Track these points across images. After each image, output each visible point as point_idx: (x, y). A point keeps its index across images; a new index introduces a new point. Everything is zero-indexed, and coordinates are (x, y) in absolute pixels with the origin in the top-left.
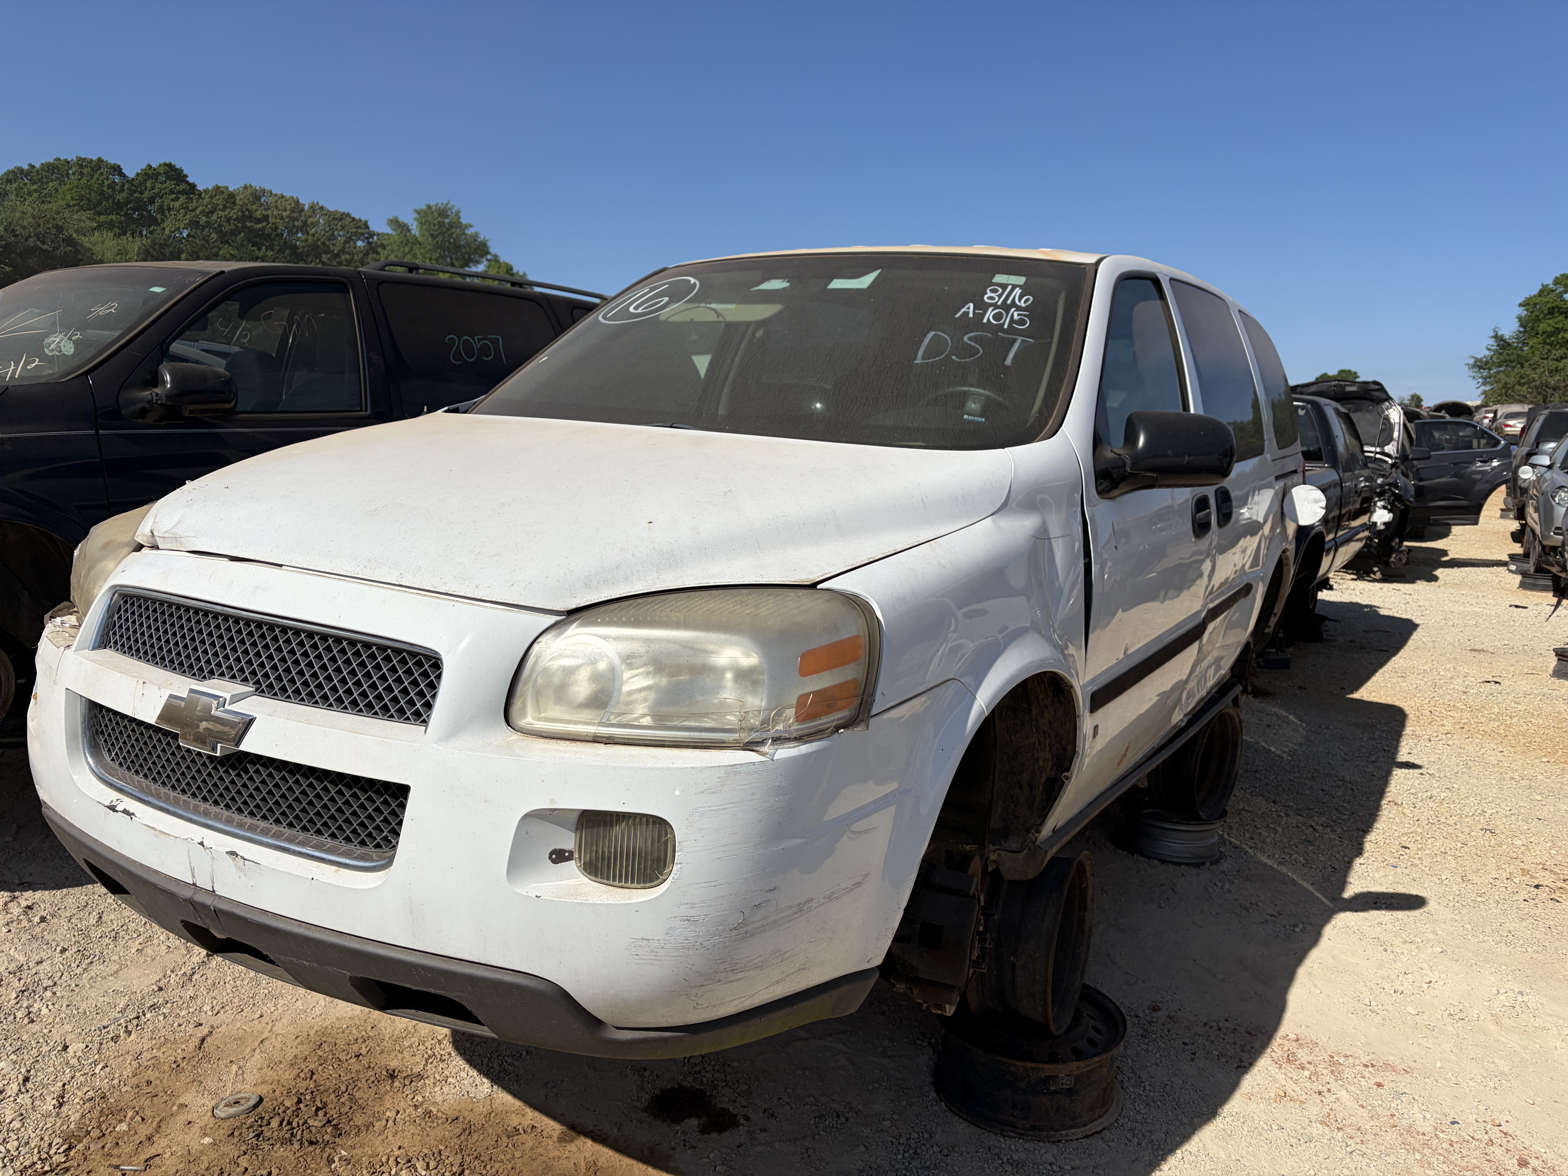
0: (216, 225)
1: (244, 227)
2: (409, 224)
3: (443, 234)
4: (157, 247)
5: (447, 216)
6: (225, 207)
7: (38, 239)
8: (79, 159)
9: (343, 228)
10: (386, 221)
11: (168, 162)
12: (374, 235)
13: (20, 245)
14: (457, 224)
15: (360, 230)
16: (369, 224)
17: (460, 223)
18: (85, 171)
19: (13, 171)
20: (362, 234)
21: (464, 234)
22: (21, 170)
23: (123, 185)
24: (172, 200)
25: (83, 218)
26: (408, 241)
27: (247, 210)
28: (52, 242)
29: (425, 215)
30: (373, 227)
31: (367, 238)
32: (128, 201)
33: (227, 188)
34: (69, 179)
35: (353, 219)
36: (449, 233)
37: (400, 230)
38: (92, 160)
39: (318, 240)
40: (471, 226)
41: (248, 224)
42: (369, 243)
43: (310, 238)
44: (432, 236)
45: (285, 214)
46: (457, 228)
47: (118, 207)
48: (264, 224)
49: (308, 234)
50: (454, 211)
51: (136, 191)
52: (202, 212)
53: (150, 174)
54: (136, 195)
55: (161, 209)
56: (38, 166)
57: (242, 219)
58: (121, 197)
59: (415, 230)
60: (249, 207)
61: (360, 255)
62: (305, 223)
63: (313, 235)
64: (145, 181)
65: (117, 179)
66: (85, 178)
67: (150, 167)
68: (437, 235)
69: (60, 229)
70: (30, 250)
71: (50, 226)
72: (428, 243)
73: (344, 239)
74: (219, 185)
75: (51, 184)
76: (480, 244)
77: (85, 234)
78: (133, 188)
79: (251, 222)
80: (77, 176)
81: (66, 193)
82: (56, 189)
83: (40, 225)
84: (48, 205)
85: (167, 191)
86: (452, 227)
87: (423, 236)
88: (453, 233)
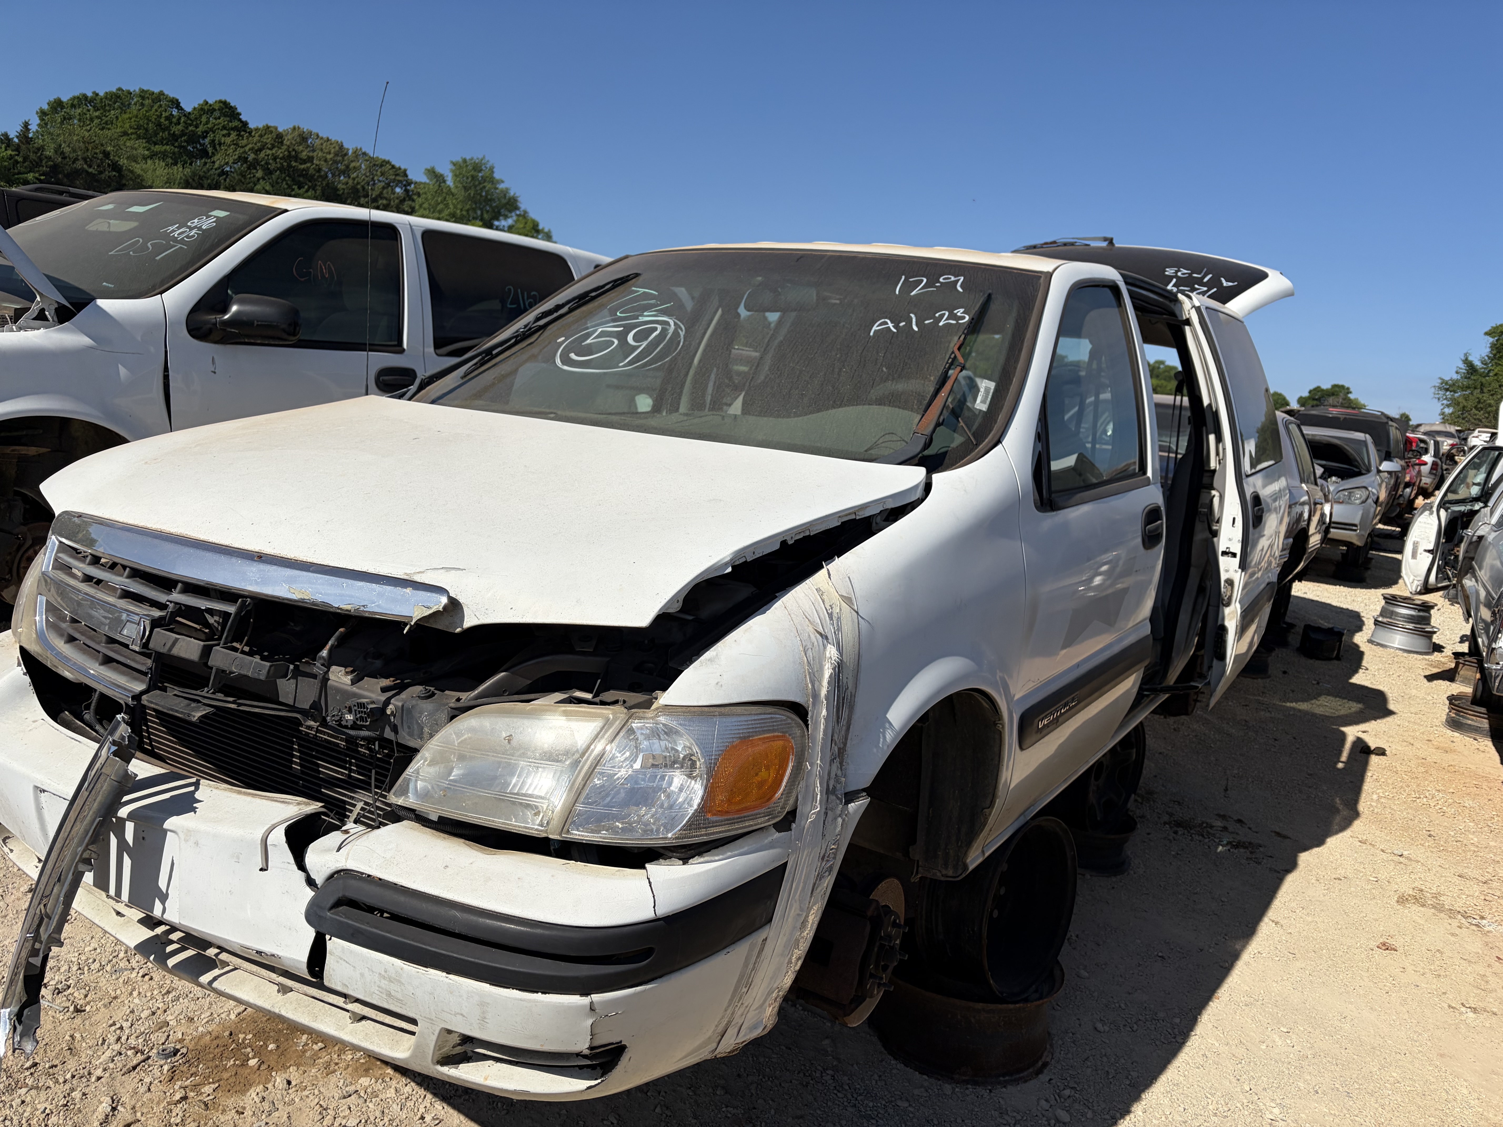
0: (263, 163)
1: (289, 166)
5: (480, 171)
7: (86, 162)
8: (143, 91)
9: (382, 174)
10: (423, 170)
11: (223, 99)
14: (491, 179)
16: (408, 172)
17: (493, 178)
19: (78, 98)
22: (85, 96)
23: (180, 118)
24: (224, 136)
27: (294, 150)
28: (98, 166)
30: (411, 176)
31: (405, 186)
32: (183, 134)
33: (276, 128)
35: (393, 167)
36: (481, 186)
38: (153, 93)
39: (358, 183)
40: (503, 182)
41: (294, 164)
43: (350, 182)
44: (465, 188)
45: (329, 157)
46: (489, 182)
47: (174, 138)
48: (309, 165)
49: (349, 177)
50: (488, 166)
52: (251, 149)
53: (206, 109)
54: (191, 128)
58: (177, 129)
59: (450, 182)
60: (296, 148)
61: (397, 201)
62: (347, 167)
63: (354, 179)
64: (201, 116)
65: (175, 112)
66: (145, 108)
67: (207, 103)
68: (470, 188)
69: (106, 155)
70: (77, 173)
71: (98, 151)
72: (461, 194)
73: (383, 184)
74: (269, 125)
75: (112, 112)
76: (510, 199)
77: (135, 161)
78: (189, 122)
79: (296, 162)
80: (138, 107)
81: (125, 122)
82: (117, 117)
83: (88, 150)
84: (106, 132)
85: (220, 126)
86: (485, 181)
87: (457, 187)
88: (484, 187)
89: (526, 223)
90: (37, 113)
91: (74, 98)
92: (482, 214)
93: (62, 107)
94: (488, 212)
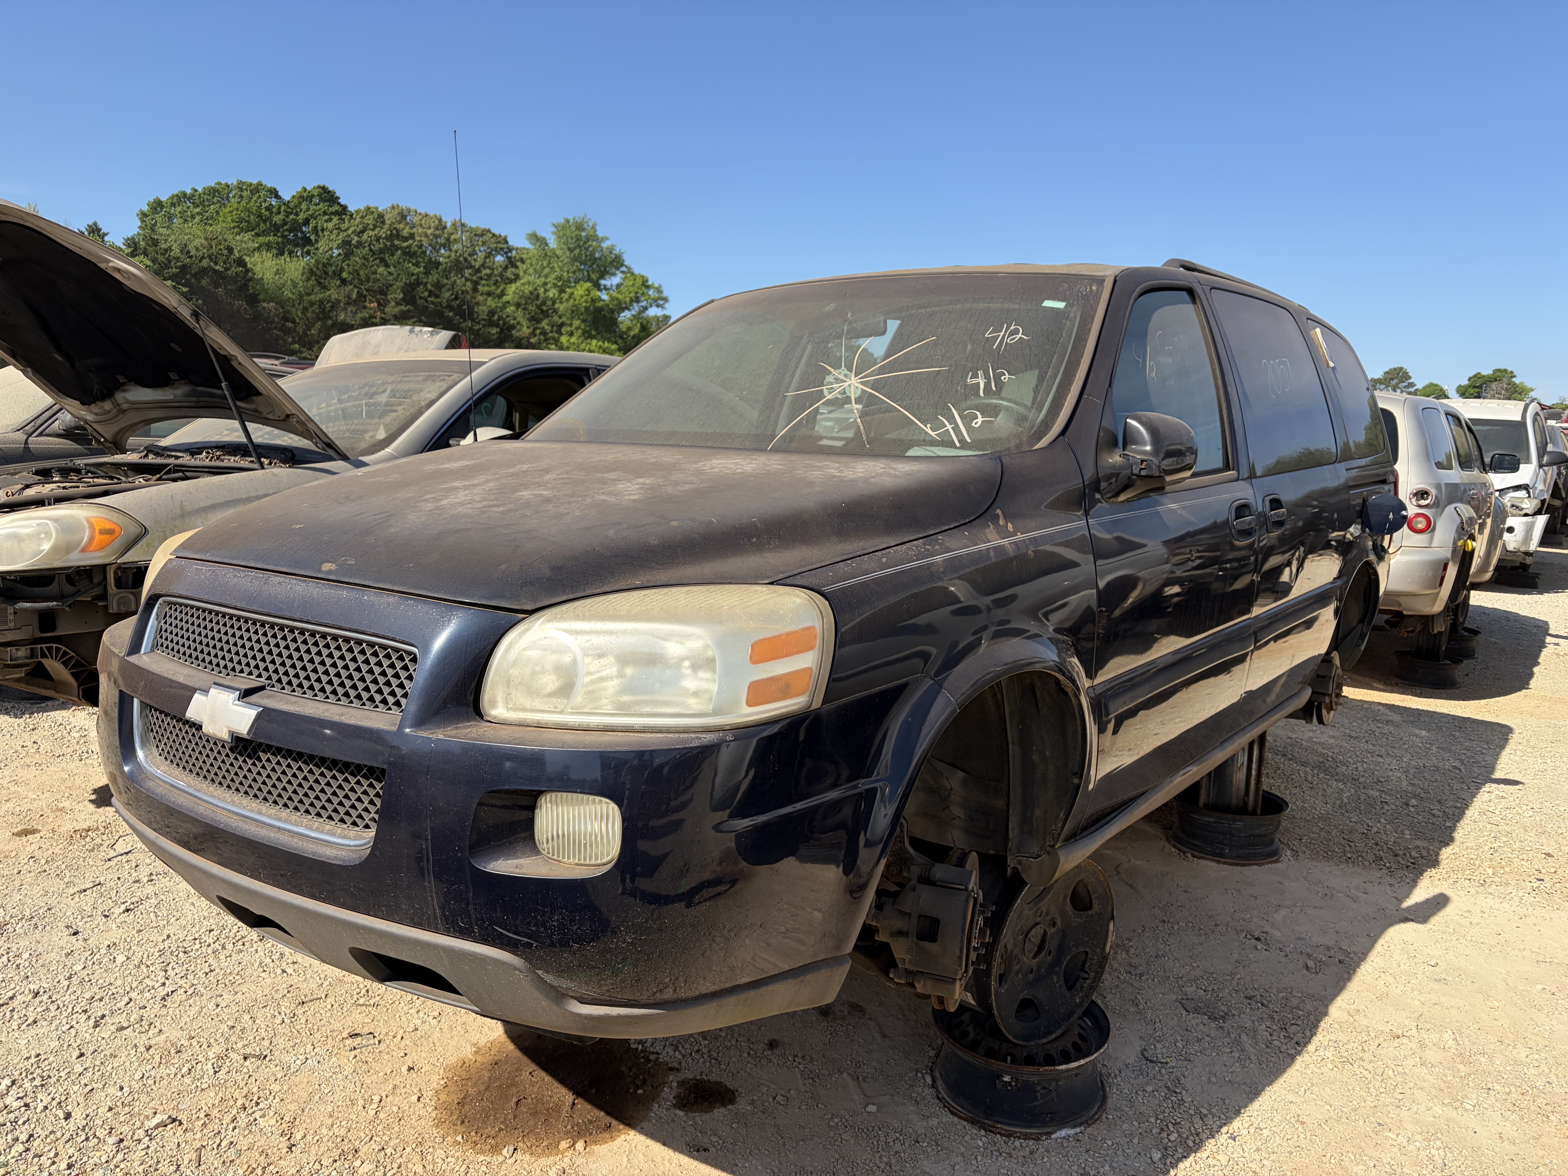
2: (547, 238)
3: (580, 247)
4: (320, 266)
6: (375, 227)
13: (194, 266)
15: (500, 246)
18: (245, 194)
20: (502, 249)
21: (600, 246)
25: (245, 239)
26: (546, 255)
29: (562, 230)
34: (229, 202)
37: (538, 244)
42: (509, 258)
51: (291, 213)
55: (315, 230)
56: (200, 190)
57: (390, 238)
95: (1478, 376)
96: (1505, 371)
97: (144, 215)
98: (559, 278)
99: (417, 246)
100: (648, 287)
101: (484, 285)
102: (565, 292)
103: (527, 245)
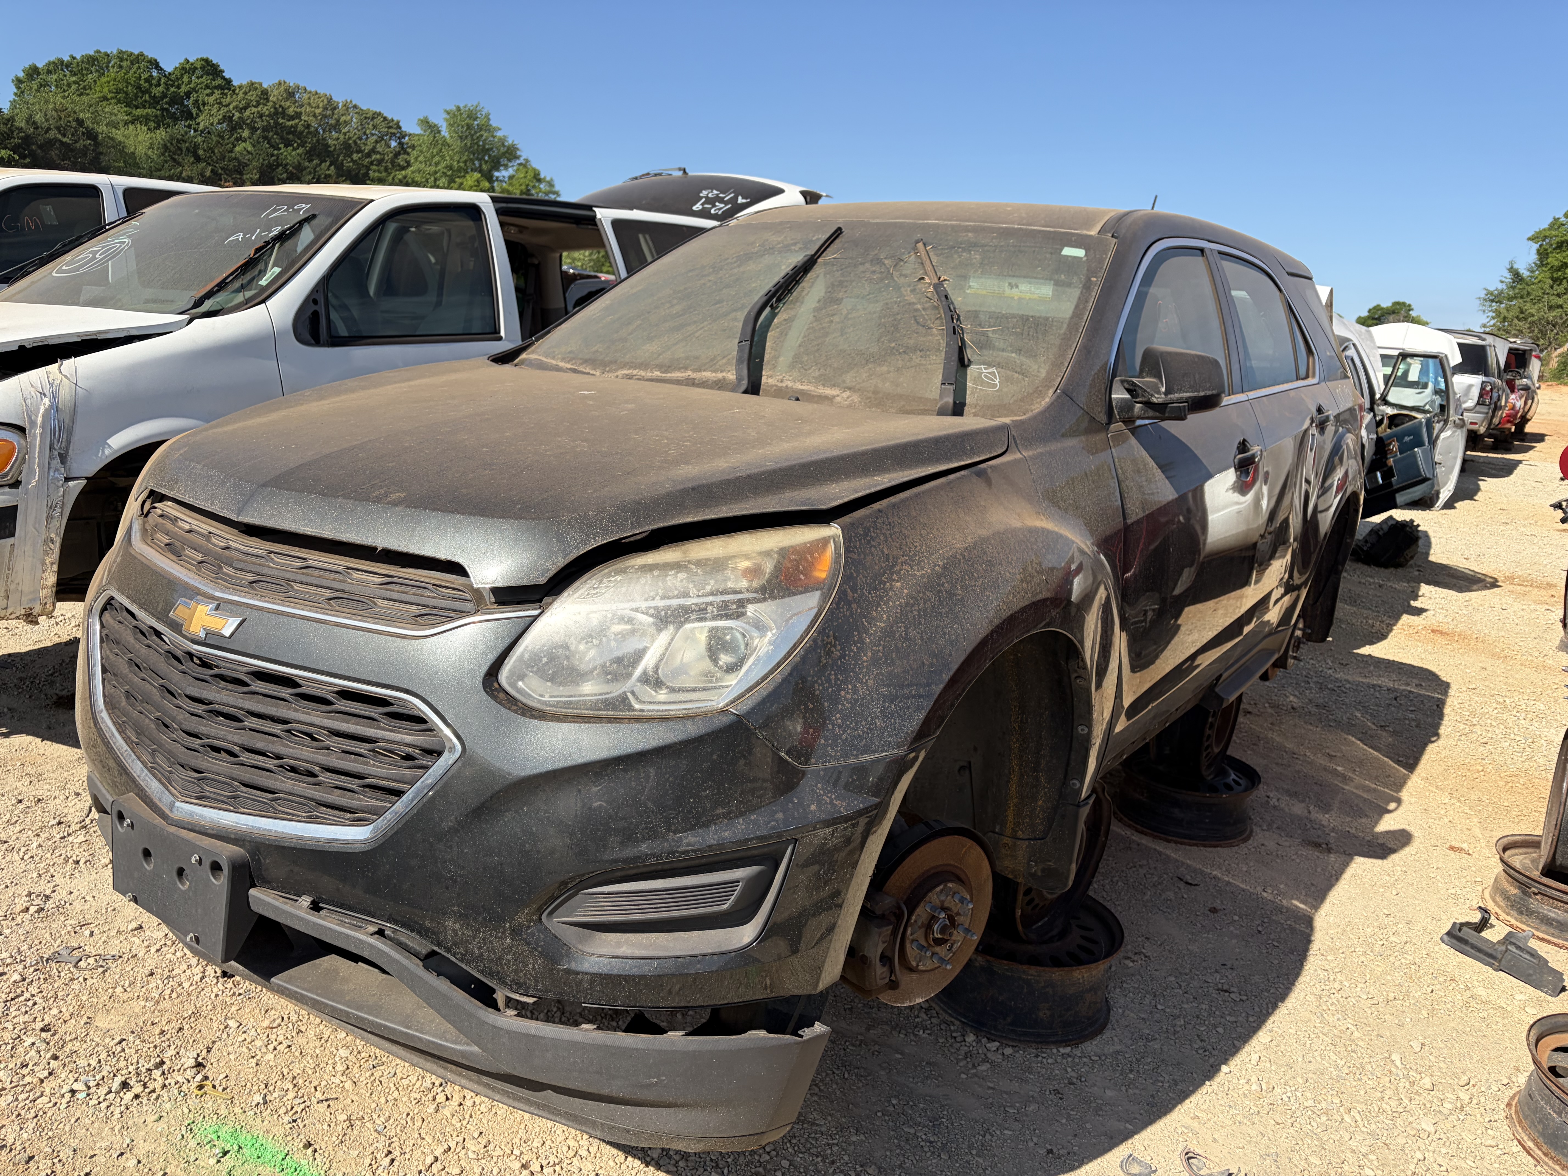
0: (248, 122)
1: (277, 124)
2: (440, 125)
3: (472, 136)
4: (174, 142)
5: (476, 119)
6: (258, 103)
7: (60, 132)
8: (120, 52)
9: (375, 127)
10: (416, 121)
11: (205, 57)
12: (406, 135)
13: (39, 136)
14: (487, 127)
15: (392, 130)
16: (401, 124)
17: (489, 125)
18: (124, 64)
19: (54, 63)
20: (394, 134)
21: (493, 137)
22: (62, 61)
23: (160, 79)
24: (207, 95)
25: (115, 111)
26: (437, 143)
27: (280, 106)
28: (73, 135)
29: (455, 116)
30: (405, 128)
31: (399, 138)
32: (164, 96)
33: (261, 84)
34: (109, 71)
35: (385, 119)
36: (478, 135)
37: (430, 131)
38: (132, 54)
39: (350, 138)
40: (500, 129)
41: (280, 121)
42: (400, 143)
43: (342, 137)
44: (461, 137)
45: (318, 111)
46: (486, 130)
47: (155, 101)
48: (297, 121)
49: (340, 132)
50: (483, 113)
51: (172, 85)
52: (236, 107)
53: (187, 69)
54: (172, 89)
55: (196, 104)
56: (78, 57)
57: (275, 115)
58: (157, 91)
59: (445, 132)
60: (283, 104)
61: (391, 155)
62: (338, 121)
63: (345, 134)
64: (182, 75)
65: (155, 73)
66: (124, 71)
67: (188, 61)
68: (466, 137)
69: (80, 122)
70: (51, 143)
71: (71, 119)
72: (457, 145)
73: (375, 138)
74: (253, 81)
75: (90, 76)
76: (509, 148)
77: (116, 128)
78: (170, 82)
79: (283, 118)
80: (115, 69)
81: (104, 85)
82: (95, 81)
83: (60, 118)
84: (85, 98)
85: (203, 86)
86: (481, 130)
87: (451, 137)
88: (482, 136)
89: (527, 172)
90: (13, 81)
91: (49, 64)
92: (481, 165)
93: (39, 74)
94: (486, 162)
95: (1377, 308)
96: (1404, 304)
97: (18, 82)
98: (450, 167)
99: (303, 126)
100: (539, 180)
101: (374, 171)
102: (455, 182)
103: (417, 130)
